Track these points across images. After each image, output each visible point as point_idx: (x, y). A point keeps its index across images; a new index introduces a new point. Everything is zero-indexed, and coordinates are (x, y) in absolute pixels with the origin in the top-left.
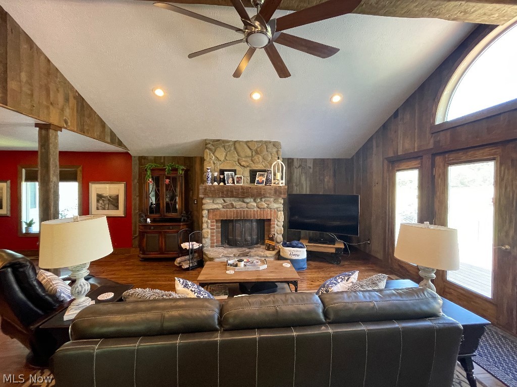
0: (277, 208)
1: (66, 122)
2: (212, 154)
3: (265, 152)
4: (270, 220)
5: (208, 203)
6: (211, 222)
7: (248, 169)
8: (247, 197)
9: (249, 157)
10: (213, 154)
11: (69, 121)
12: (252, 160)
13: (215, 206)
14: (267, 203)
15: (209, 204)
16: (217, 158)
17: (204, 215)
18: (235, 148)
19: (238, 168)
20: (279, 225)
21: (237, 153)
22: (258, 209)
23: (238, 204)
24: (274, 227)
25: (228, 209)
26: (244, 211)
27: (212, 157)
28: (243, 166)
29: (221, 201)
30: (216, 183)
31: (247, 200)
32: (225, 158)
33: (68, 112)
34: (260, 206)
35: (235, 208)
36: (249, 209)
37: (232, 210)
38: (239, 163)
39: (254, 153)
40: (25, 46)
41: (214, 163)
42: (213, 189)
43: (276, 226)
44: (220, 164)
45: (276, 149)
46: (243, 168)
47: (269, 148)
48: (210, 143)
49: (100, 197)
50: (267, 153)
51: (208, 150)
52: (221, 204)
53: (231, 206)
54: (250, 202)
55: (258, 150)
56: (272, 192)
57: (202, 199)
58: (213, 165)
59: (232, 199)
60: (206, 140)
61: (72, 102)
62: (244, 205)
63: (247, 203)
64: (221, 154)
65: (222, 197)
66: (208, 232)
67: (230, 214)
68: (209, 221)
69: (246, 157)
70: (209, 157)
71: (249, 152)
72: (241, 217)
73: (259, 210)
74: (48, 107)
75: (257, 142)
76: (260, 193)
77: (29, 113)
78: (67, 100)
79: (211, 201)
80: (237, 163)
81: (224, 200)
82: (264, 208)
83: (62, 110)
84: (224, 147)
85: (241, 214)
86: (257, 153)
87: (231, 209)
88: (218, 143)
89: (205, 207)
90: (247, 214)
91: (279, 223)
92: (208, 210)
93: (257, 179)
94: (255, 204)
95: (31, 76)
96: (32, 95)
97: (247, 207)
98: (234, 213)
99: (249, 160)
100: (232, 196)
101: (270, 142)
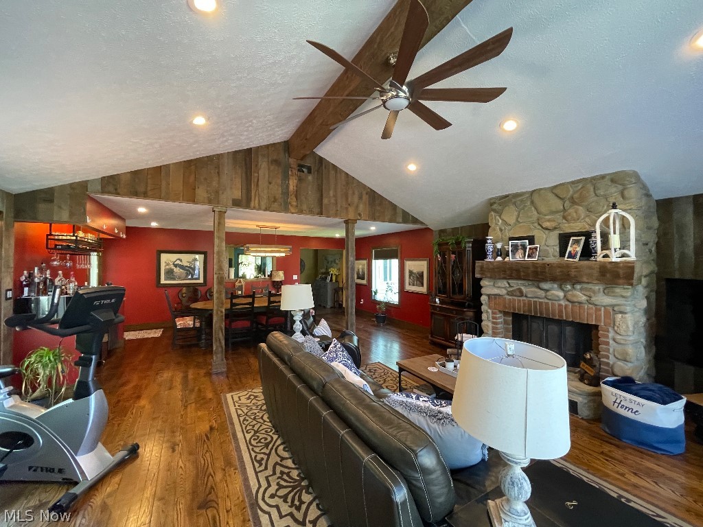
0: (613, 306)
1: (360, 215)
2: (498, 217)
3: (592, 198)
4: (596, 327)
5: (487, 286)
6: (493, 313)
7: (557, 233)
8: (545, 280)
9: (557, 212)
10: (500, 217)
11: (362, 214)
12: (564, 218)
13: (496, 291)
14: (588, 293)
15: (489, 288)
16: (505, 223)
17: (483, 302)
18: (532, 202)
19: (538, 233)
20: (617, 340)
21: (535, 208)
22: (567, 303)
23: (530, 290)
24: (608, 344)
25: (515, 298)
26: (541, 303)
27: (499, 221)
28: (547, 229)
29: (504, 283)
30: (499, 259)
31: (545, 286)
32: (517, 220)
33: (361, 207)
34: (569, 297)
35: (526, 296)
36: (550, 302)
37: (521, 298)
38: (539, 224)
39: (567, 204)
40: (332, 172)
41: (501, 230)
42: (491, 266)
43: (611, 342)
44: (509, 230)
45: (620, 187)
46: (547, 232)
47: (599, 189)
48: (495, 203)
49: (411, 273)
50: (596, 198)
51: (493, 213)
52: (505, 288)
53: (518, 294)
54: (552, 289)
55: (576, 196)
56: (596, 273)
57: (481, 279)
58: (499, 233)
59: (520, 282)
60: (491, 199)
61: (365, 197)
62: (542, 293)
63: (547, 291)
64: (510, 215)
65: (504, 278)
66: (487, 326)
67: (519, 305)
68: (489, 311)
69: (553, 213)
70: (496, 223)
71: (558, 204)
72: (535, 312)
73: (570, 304)
74: (347, 208)
75: (573, 183)
76: (569, 275)
77: (336, 215)
78: (360, 198)
79: (492, 283)
80: (536, 225)
81: (509, 284)
82: (580, 303)
83: (357, 207)
84: (515, 204)
85: (535, 307)
86: (573, 202)
87: (519, 298)
88: (505, 201)
89: (483, 291)
90: (547, 309)
91: (618, 337)
92: (489, 296)
93: (569, 249)
94: (561, 294)
95: (335, 191)
96: (337, 203)
97: (546, 297)
98: (524, 304)
99: (559, 217)
100: (519, 278)
101: (603, 177)
